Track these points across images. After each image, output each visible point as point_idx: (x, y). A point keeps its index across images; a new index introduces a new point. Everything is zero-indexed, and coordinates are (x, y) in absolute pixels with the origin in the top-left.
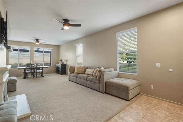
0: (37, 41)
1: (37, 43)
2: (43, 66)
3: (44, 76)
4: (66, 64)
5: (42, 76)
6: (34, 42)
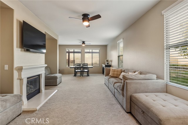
0: (84, 43)
1: (83, 45)
2: (87, 66)
3: (89, 76)
4: (111, 64)
5: (88, 75)
6: (81, 44)
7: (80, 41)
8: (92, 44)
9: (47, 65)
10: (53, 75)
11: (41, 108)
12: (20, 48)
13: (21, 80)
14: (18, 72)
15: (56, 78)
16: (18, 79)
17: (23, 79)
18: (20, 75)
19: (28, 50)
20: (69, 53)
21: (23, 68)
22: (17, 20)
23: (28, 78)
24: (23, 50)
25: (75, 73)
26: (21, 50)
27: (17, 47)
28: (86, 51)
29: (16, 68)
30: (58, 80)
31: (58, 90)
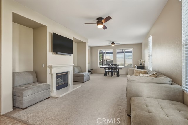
0: (113, 43)
1: (113, 45)
4: (144, 65)
7: (109, 42)
8: (122, 43)
9: (74, 65)
10: (81, 73)
11: (63, 97)
12: (51, 52)
13: (52, 74)
14: (50, 69)
15: (83, 76)
16: (50, 74)
17: (53, 74)
18: (51, 71)
19: (56, 54)
20: (103, 53)
21: (53, 66)
22: (49, 33)
23: (57, 74)
24: (54, 53)
25: (105, 73)
26: (52, 54)
27: (49, 52)
28: (118, 50)
29: (49, 66)
30: (85, 78)
31: (82, 86)
